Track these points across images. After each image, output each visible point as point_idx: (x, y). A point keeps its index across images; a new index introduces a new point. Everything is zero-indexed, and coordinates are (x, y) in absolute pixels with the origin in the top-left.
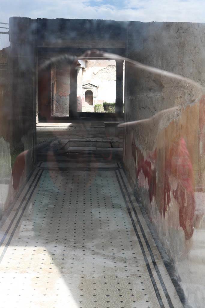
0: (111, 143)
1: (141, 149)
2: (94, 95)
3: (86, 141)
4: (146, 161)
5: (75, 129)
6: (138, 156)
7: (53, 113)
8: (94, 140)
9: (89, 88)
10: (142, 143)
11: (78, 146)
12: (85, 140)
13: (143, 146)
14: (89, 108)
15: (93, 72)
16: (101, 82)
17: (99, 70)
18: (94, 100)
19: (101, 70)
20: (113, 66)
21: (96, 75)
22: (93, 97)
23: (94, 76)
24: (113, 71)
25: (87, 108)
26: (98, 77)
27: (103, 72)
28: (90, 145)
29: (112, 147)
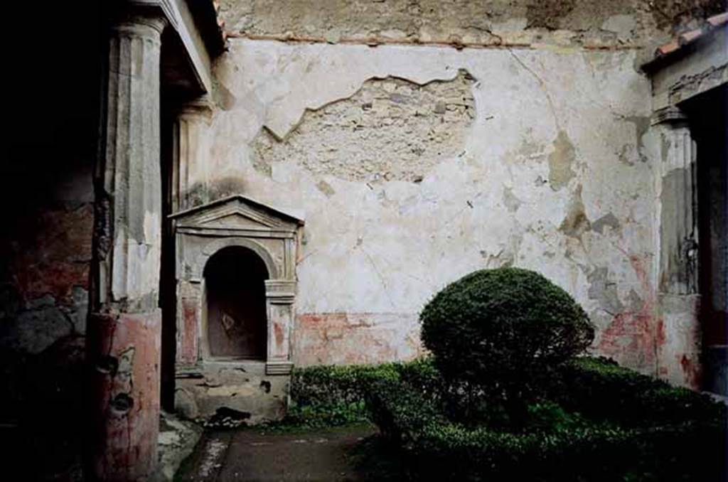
2: (273, 288)
9: (238, 230)
14: (233, 389)
15: (263, 123)
16: (321, 189)
17: (307, 110)
18: (276, 326)
19: (320, 109)
20: (400, 85)
21: (287, 143)
22: (268, 302)
23: (270, 151)
24: (400, 122)
25: (220, 385)
26: (299, 155)
27: (333, 124)
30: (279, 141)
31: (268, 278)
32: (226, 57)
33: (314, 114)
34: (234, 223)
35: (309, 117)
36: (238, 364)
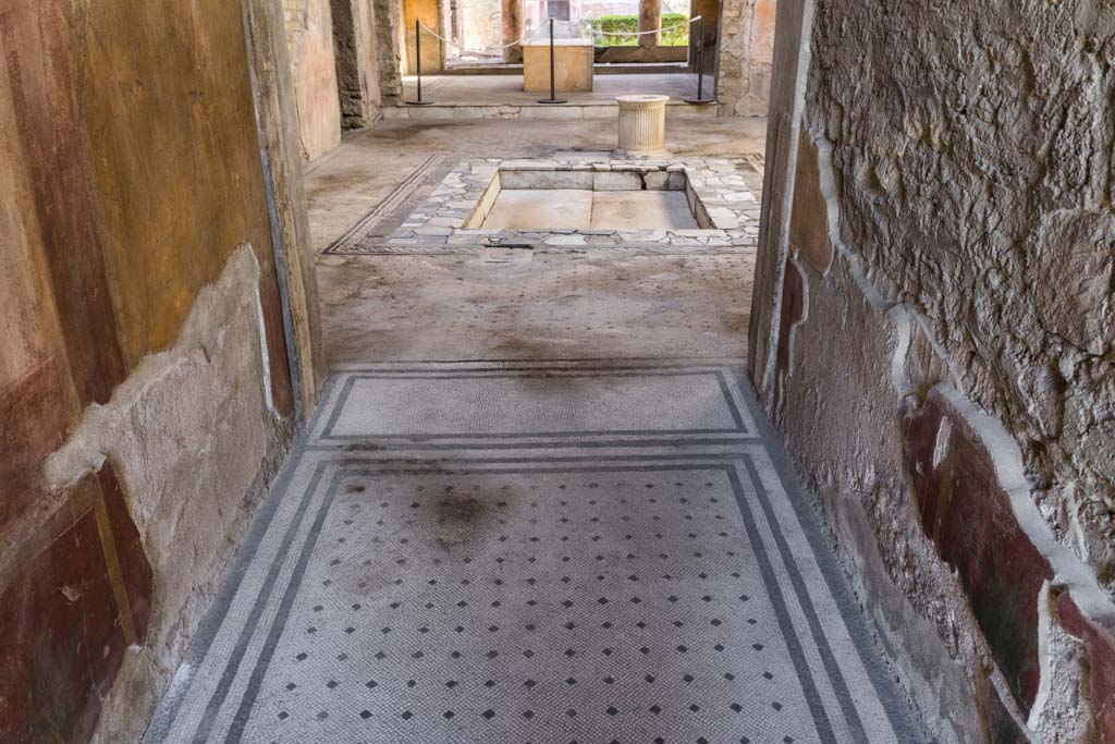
0: (640, 174)
5: (519, 112)
8: (582, 164)
12: (554, 165)
28: (570, 181)
29: (644, 187)
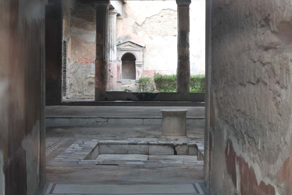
0: (173, 147)
1: (247, 159)
2: (137, 62)
3: (129, 144)
4: (262, 183)
5: (107, 121)
6: (241, 173)
7: (65, 94)
8: (143, 141)
9: (129, 49)
10: (248, 148)
11: (115, 153)
12: (128, 142)
13: (252, 155)
14: (128, 85)
15: (135, 22)
16: (150, 38)
17: (147, 18)
18: (138, 71)
19: (150, 17)
20: (171, 11)
21: (142, 26)
22: (136, 66)
23: (137, 28)
24: (171, 20)
25: (125, 84)
26: (144, 29)
27: (153, 21)
28: (136, 150)
29: (175, 153)
30: (139, 26)
31: (136, 60)
32: (126, 5)
33: (148, 19)
34: (128, 47)
35: (147, 19)
36: (130, 80)
